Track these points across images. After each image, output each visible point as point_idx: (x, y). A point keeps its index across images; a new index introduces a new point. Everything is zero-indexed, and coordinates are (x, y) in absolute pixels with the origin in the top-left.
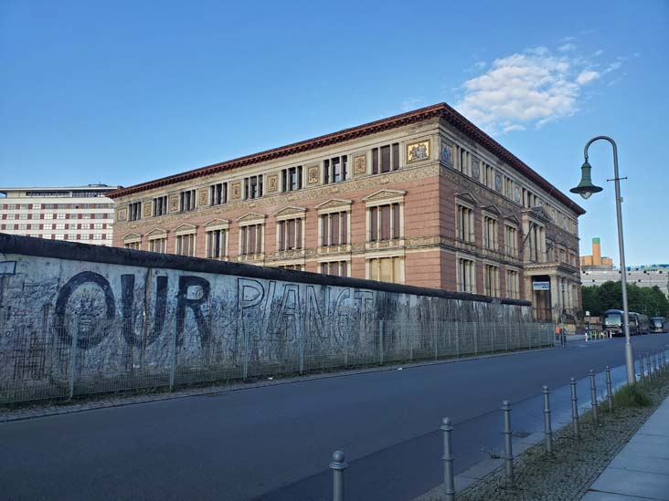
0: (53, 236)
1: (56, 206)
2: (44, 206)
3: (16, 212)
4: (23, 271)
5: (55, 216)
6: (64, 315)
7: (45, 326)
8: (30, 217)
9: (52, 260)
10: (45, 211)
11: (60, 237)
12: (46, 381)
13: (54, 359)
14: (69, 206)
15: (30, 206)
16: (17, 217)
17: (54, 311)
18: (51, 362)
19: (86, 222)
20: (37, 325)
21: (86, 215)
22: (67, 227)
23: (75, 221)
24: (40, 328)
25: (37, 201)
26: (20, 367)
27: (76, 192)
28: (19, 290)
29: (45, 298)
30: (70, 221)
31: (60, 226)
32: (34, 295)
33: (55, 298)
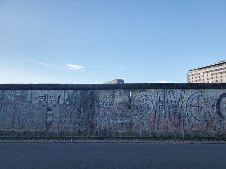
0: (208, 82)
1: (207, 72)
2: (203, 73)
3: (196, 76)
4: (204, 94)
5: (208, 75)
6: (219, 108)
7: (214, 112)
8: (200, 77)
9: (213, 90)
10: (204, 74)
11: (210, 82)
12: (217, 131)
13: (219, 124)
14: (212, 71)
15: (199, 74)
16: (196, 78)
17: (216, 107)
18: (218, 125)
19: (219, 75)
20: (211, 112)
21: (219, 73)
22: (212, 78)
23: (215, 76)
24: (212, 113)
25: (201, 71)
26: (207, 126)
27: (214, 66)
28: (203, 101)
29: (212, 103)
30: (213, 76)
31: (210, 78)
32: (208, 102)
33: (216, 103)
